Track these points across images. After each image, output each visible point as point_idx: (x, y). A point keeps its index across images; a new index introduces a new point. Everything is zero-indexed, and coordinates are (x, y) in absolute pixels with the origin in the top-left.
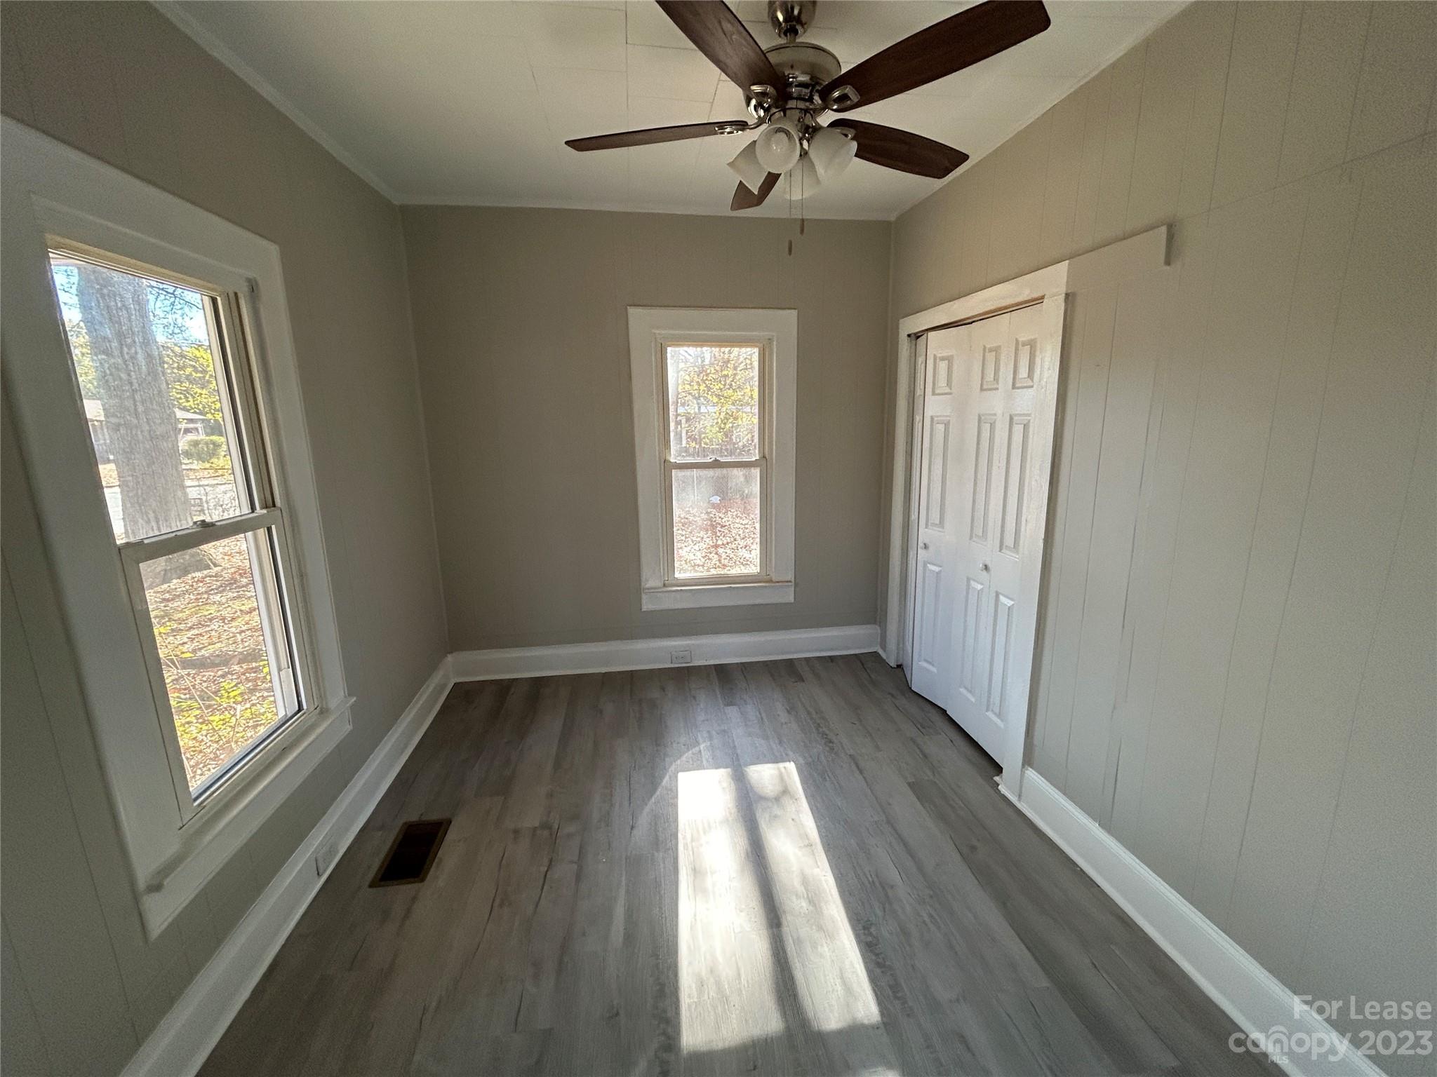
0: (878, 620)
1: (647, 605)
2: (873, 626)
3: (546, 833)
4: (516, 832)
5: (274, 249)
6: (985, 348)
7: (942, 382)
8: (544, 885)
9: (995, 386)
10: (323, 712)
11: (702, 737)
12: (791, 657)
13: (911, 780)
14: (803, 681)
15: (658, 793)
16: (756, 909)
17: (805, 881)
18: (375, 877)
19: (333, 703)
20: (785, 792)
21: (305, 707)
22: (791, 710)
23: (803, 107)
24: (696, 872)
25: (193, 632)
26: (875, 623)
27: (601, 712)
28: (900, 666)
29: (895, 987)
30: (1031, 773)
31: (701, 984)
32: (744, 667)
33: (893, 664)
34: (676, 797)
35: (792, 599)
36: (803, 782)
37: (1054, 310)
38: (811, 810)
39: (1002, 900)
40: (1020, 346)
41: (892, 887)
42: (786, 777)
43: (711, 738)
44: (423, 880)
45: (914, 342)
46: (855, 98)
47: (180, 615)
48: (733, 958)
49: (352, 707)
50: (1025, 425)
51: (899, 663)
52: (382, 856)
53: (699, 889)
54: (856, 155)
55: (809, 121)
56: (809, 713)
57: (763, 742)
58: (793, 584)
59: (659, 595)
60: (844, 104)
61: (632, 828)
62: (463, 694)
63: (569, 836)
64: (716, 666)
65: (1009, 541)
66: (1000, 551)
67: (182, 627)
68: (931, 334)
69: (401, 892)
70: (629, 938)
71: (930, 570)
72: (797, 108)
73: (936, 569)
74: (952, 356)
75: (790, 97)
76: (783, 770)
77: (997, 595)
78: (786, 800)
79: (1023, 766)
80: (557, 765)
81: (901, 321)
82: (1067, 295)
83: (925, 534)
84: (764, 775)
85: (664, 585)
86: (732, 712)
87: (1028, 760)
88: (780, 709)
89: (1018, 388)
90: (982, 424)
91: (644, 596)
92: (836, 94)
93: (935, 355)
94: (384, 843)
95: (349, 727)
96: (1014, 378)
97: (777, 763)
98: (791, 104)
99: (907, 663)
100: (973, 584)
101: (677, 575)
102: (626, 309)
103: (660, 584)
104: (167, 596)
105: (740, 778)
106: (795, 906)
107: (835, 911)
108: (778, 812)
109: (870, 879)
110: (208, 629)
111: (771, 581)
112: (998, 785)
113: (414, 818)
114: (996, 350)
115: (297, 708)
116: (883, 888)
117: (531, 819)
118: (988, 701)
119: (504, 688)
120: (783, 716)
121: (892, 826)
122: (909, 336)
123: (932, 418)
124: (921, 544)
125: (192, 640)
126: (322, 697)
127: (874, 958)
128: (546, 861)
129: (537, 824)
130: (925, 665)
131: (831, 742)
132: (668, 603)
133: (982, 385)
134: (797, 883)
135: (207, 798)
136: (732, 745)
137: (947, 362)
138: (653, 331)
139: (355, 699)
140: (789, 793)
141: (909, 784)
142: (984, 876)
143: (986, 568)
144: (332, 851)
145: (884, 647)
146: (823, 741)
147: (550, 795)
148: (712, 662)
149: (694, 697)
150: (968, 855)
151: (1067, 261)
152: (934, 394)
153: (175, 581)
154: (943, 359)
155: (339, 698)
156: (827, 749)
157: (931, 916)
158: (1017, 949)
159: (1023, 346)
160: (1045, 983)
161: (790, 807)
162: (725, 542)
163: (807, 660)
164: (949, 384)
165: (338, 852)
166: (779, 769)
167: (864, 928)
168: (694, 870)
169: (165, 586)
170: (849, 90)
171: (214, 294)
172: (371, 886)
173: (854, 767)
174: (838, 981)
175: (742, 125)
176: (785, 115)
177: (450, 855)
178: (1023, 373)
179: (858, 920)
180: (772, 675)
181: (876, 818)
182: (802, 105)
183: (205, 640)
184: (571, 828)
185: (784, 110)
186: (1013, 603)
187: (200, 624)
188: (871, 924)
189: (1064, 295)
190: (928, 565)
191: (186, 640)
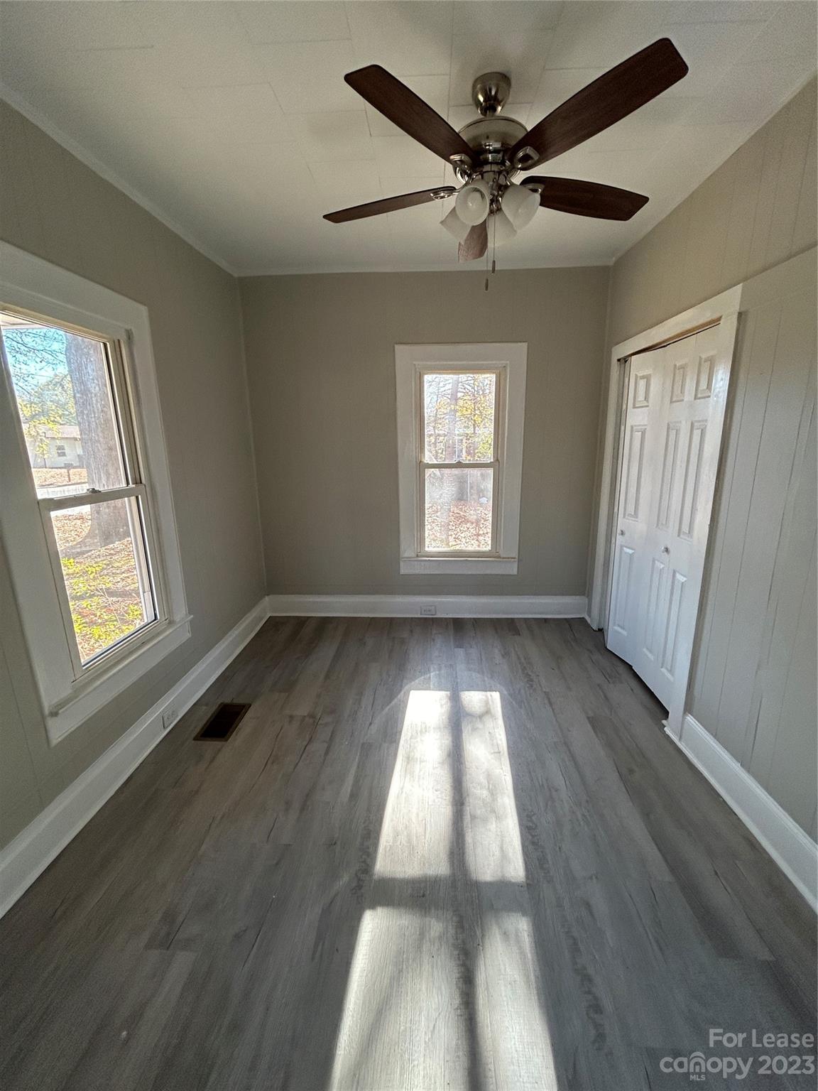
0: (586, 592)
1: (404, 570)
2: (583, 597)
3: (311, 720)
4: (291, 717)
5: (144, 310)
6: (675, 365)
7: (641, 397)
8: (303, 753)
9: (681, 398)
10: (171, 623)
11: (434, 668)
12: (513, 617)
13: (591, 714)
14: (519, 634)
15: (393, 703)
16: (448, 790)
17: (489, 776)
18: (198, 733)
19: (177, 618)
20: (487, 712)
21: (159, 618)
22: (506, 654)
23: (496, 170)
24: (409, 759)
25: (124, 575)
26: (584, 595)
27: (365, 644)
28: (601, 630)
29: (542, 861)
30: (690, 718)
31: (397, 834)
32: (476, 622)
33: (595, 627)
34: (406, 707)
35: (515, 572)
36: (503, 707)
37: (728, 329)
38: (505, 727)
39: (646, 814)
40: (703, 363)
41: (556, 791)
42: (490, 703)
43: (440, 669)
44: (227, 740)
45: (623, 366)
46: (536, 157)
47: (118, 564)
48: (424, 822)
49: (191, 622)
50: (702, 430)
51: (600, 627)
52: (204, 722)
53: (408, 771)
54: (541, 205)
55: (502, 181)
56: (519, 658)
57: (478, 675)
58: (516, 560)
59: (412, 563)
60: (527, 163)
61: (371, 724)
62: (274, 624)
63: (326, 724)
64: (453, 619)
65: (685, 528)
66: (679, 536)
67: (118, 572)
68: (634, 358)
69: (211, 745)
70: (354, 796)
71: (626, 553)
72: (491, 171)
73: (630, 551)
74: (650, 375)
75: (486, 162)
76: (490, 697)
77: (674, 572)
78: (487, 719)
79: (684, 713)
80: (327, 677)
81: (613, 349)
82: (740, 314)
83: (621, 523)
84: (473, 699)
85: (417, 556)
86: (460, 652)
87: (688, 709)
88: (497, 653)
89: (699, 398)
90: (670, 430)
91: (402, 564)
92: (521, 154)
93: (636, 375)
94: (206, 714)
95: (189, 635)
96: (696, 390)
97: (486, 691)
98: (487, 168)
99: (605, 628)
100: (657, 563)
101: (427, 549)
102: (394, 347)
103: (414, 555)
104: (112, 552)
105: (455, 699)
106: (477, 791)
107: (508, 802)
108: (480, 726)
109: (541, 783)
110: (133, 574)
111: (499, 557)
112: (665, 726)
113: (228, 701)
114: (683, 367)
115: (154, 618)
116: (550, 790)
117: (302, 711)
118: (664, 661)
119: (301, 622)
120: (498, 658)
121: (568, 747)
122: (619, 360)
123: (632, 427)
124: (619, 531)
125: (123, 580)
126: (170, 612)
127: (530, 837)
128: (308, 737)
129: (306, 714)
130: (617, 628)
131: (532, 681)
132: (418, 570)
133: (671, 398)
134: (482, 779)
135: (91, 665)
136: (454, 676)
137: (645, 380)
138: (414, 363)
139: (192, 616)
140: (491, 714)
141: (588, 718)
142: (635, 793)
143: (667, 550)
144: (174, 713)
145: (589, 614)
146: (526, 680)
147: (319, 696)
148: (450, 616)
149: (434, 640)
150: (625, 777)
151: (741, 284)
152: (634, 407)
153: (117, 543)
154: (643, 377)
155: (181, 613)
156: (528, 685)
157: (583, 815)
158: (651, 851)
159: (705, 362)
160: (668, 878)
161: (489, 723)
162: (485, 532)
163: (526, 620)
164: (646, 398)
165: (177, 716)
166: (486, 696)
167: (528, 816)
168: (408, 758)
169: (111, 546)
170: (529, 150)
171: (104, 341)
172: (195, 739)
173: (546, 701)
174: (498, 849)
175: (451, 190)
176: (482, 178)
177: (247, 725)
178: (703, 385)
179: (524, 810)
180: (496, 629)
181: (555, 740)
182: (495, 168)
183: (129, 581)
184: (328, 719)
185: (482, 174)
186: (685, 579)
187: (128, 571)
188: (534, 814)
189: (737, 314)
190: (625, 548)
191: (119, 580)
